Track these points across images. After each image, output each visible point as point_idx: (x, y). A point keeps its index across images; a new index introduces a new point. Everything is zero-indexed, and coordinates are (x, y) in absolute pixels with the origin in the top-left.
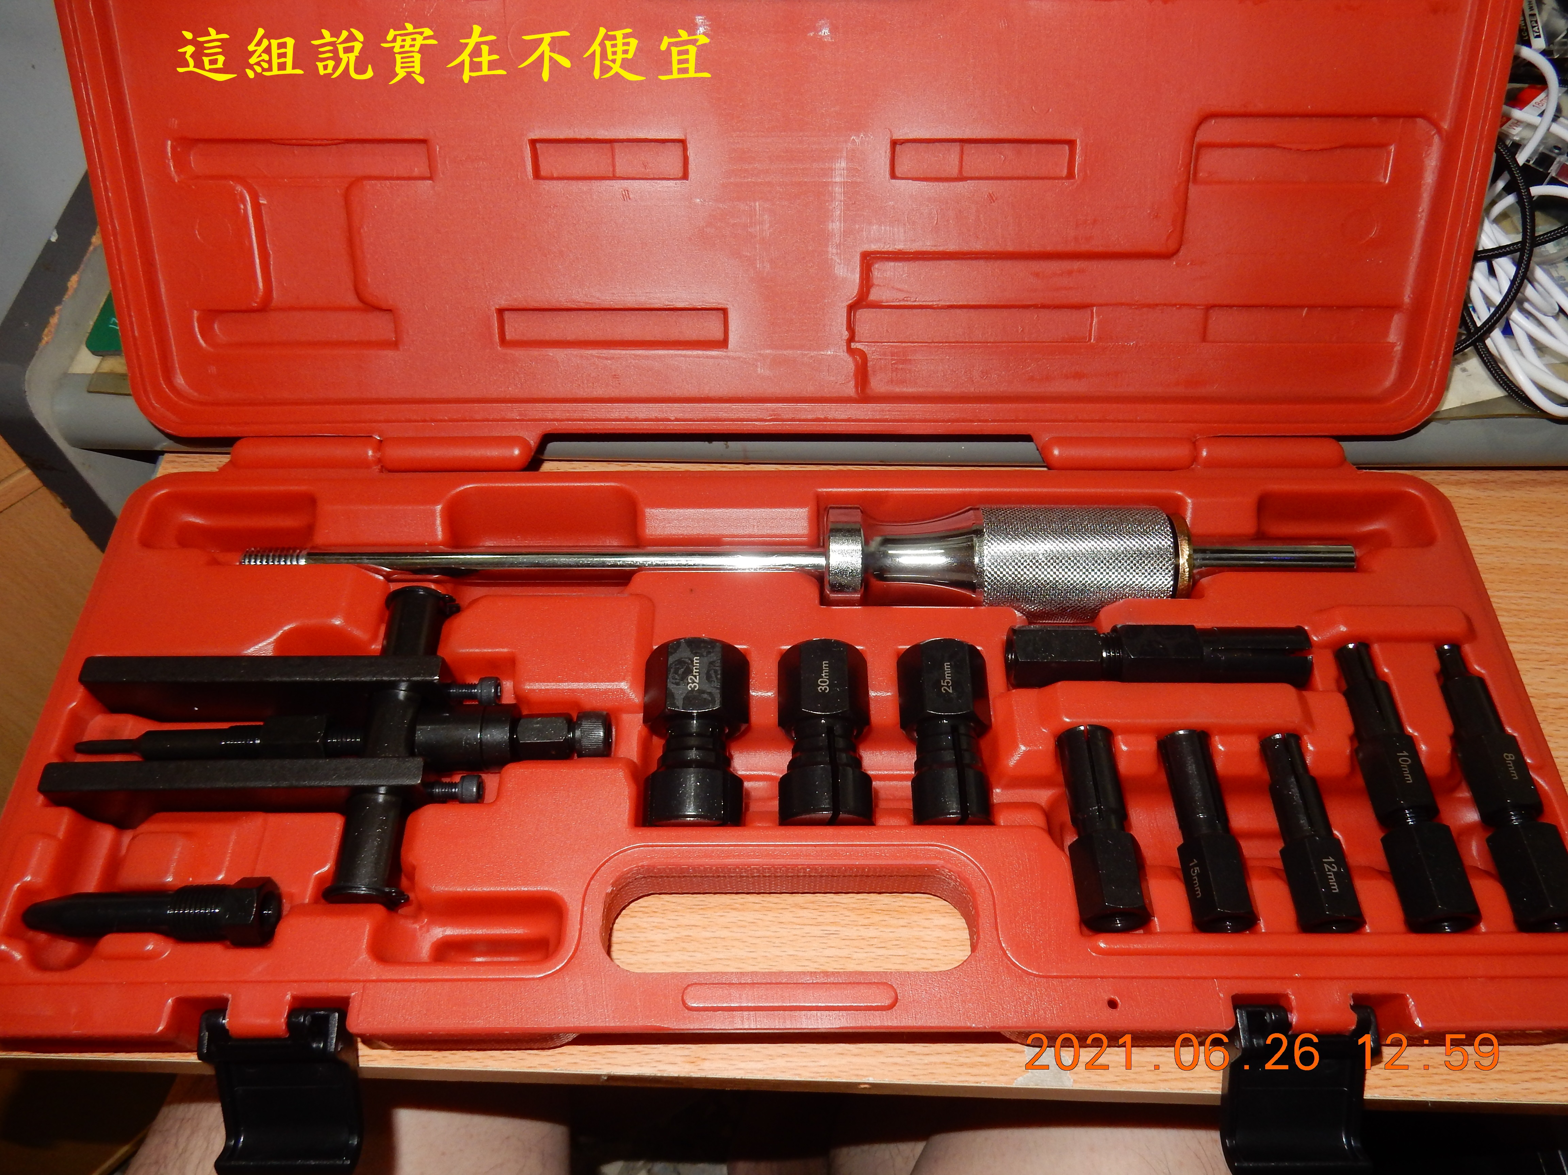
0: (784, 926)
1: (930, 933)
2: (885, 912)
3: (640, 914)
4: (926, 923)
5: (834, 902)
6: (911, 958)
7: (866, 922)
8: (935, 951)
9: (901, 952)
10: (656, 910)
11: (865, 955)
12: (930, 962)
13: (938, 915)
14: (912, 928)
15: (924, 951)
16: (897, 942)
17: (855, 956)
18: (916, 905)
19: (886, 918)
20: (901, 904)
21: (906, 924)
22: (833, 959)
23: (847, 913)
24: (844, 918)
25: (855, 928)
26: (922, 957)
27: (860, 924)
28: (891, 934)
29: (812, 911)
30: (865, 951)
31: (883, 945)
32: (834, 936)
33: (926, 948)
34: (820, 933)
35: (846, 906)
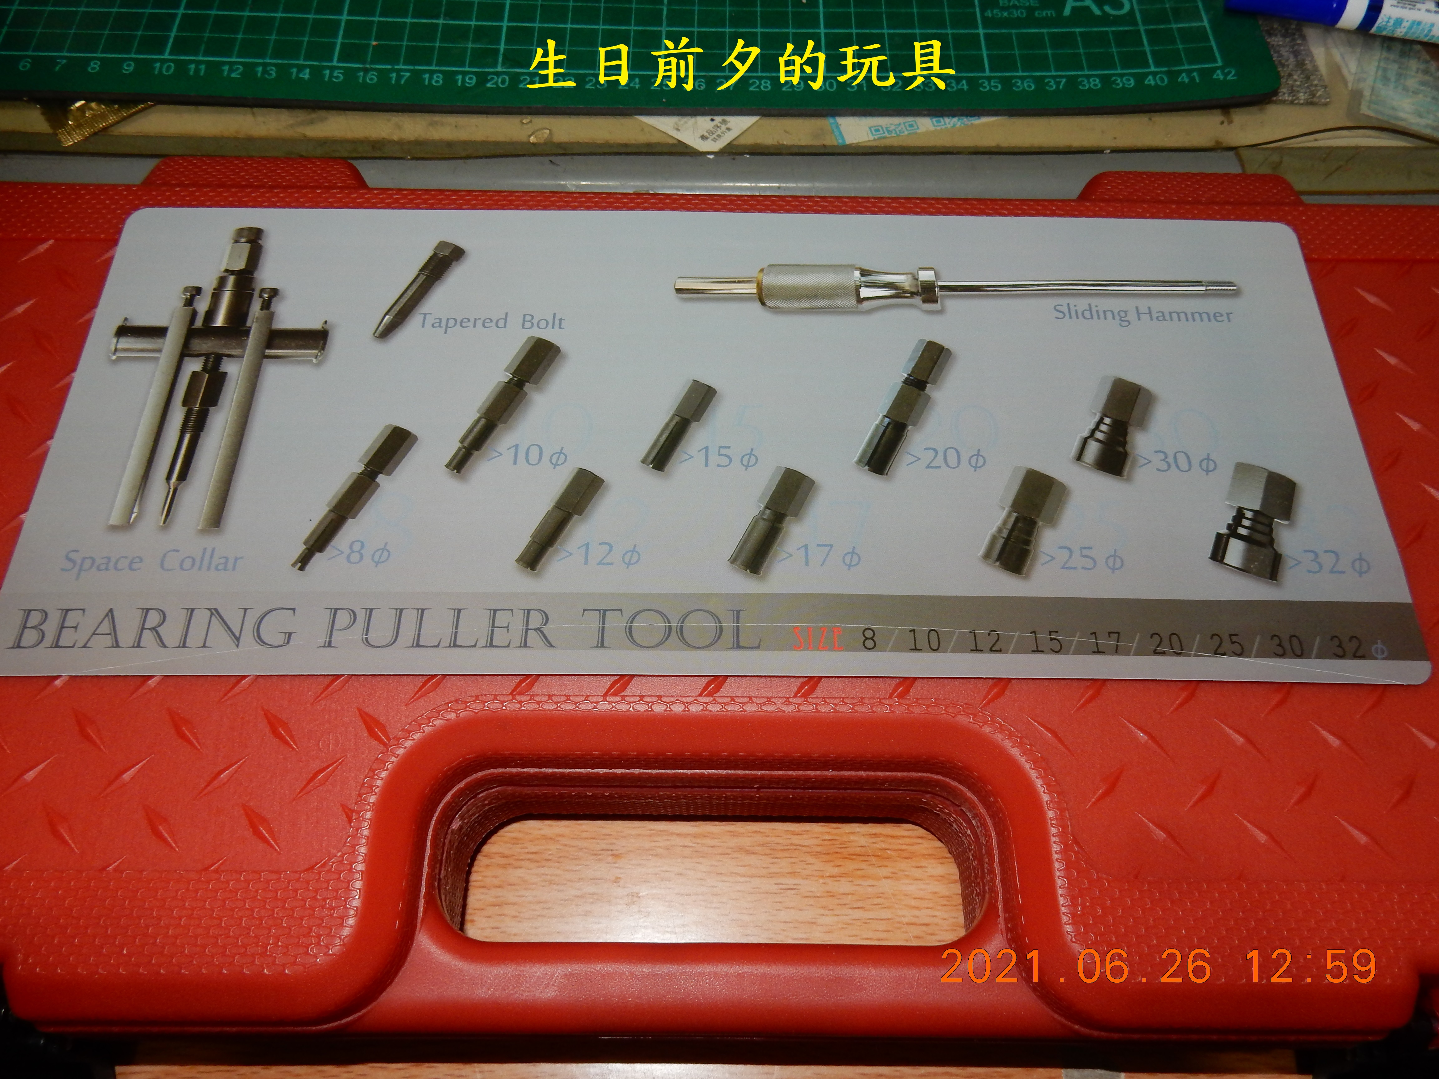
0: (724, 878)
1: (923, 887)
2: (863, 858)
3: (526, 864)
4: (917, 873)
5: (792, 844)
6: (899, 923)
7: (836, 871)
8: (930, 912)
9: (885, 914)
10: (550, 857)
11: (836, 919)
12: (924, 928)
13: (932, 861)
14: (898, 879)
15: (916, 913)
16: (879, 901)
17: (822, 920)
18: (904, 847)
19: (863, 866)
20: (884, 846)
21: (890, 875)
22: (791, 925)
23: (811, 860)
24: (805, 866)
25: (821, 881)
26: (914, 920)
27: (828, 874)
28: (870, 889)
29: (763, 857)
30: (836, 912)
31: (860, 904)
32: (793, 892)
33: (917, 908)
34: (774, 888)
35: (808, 850)
